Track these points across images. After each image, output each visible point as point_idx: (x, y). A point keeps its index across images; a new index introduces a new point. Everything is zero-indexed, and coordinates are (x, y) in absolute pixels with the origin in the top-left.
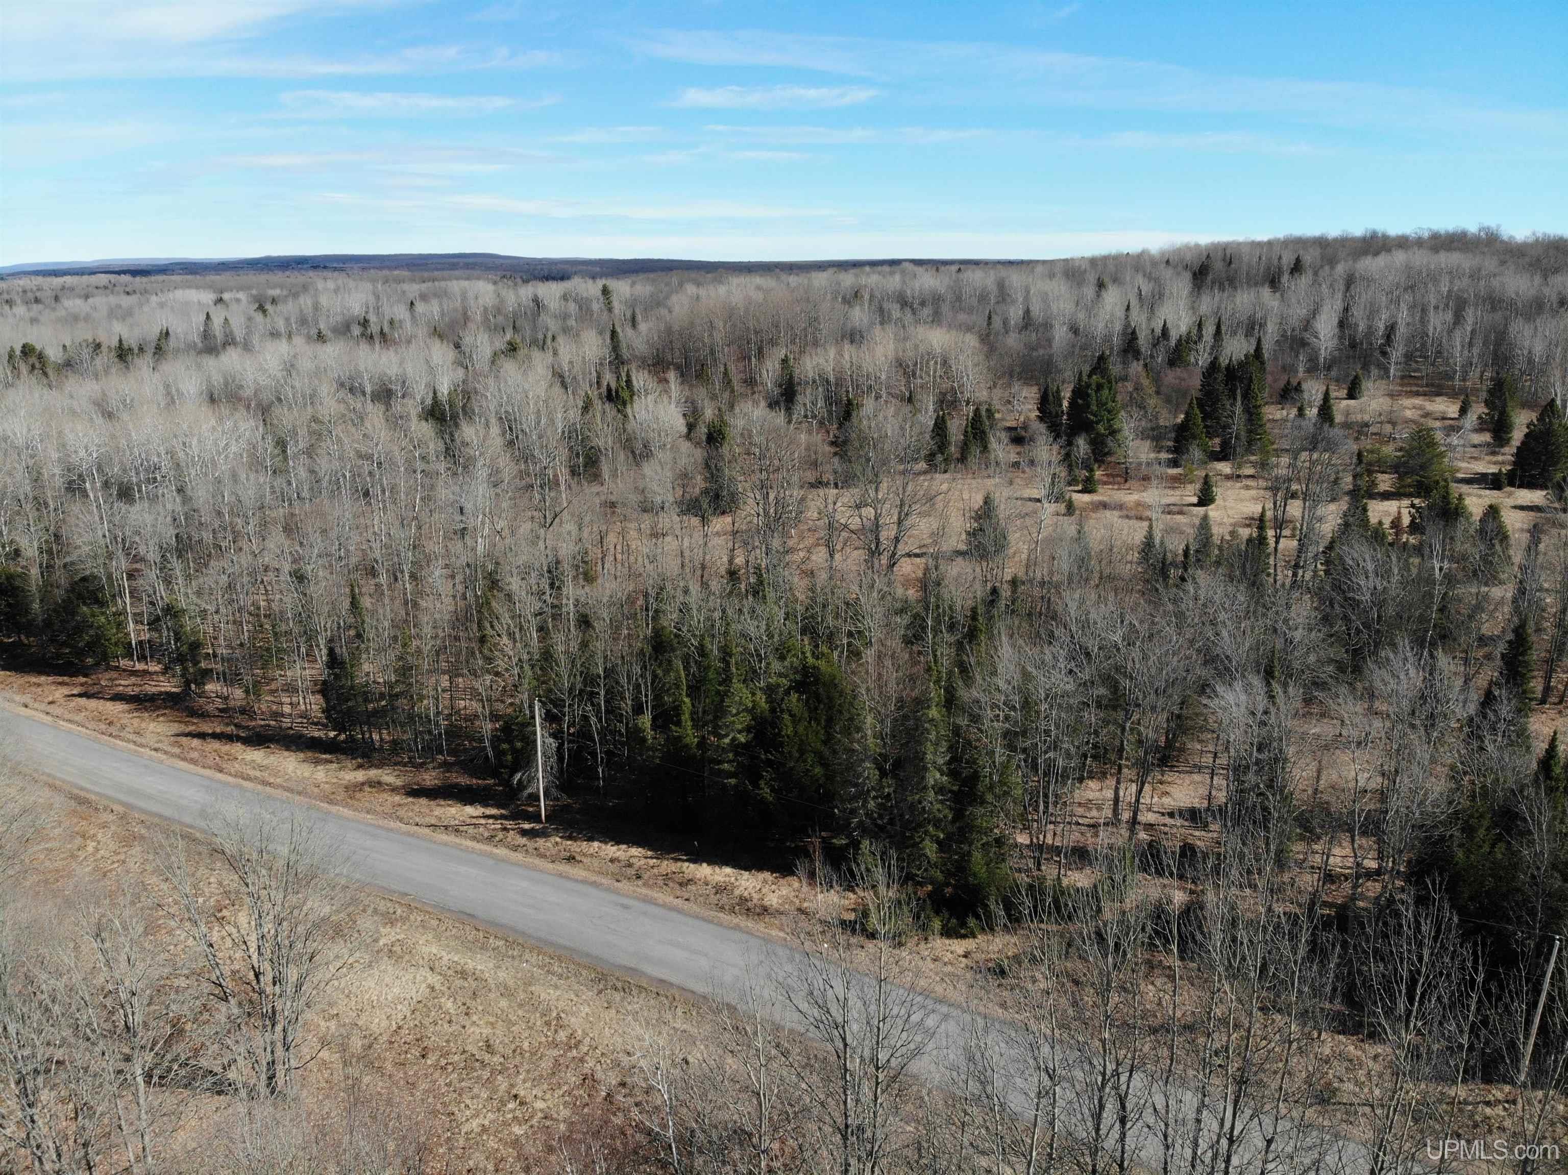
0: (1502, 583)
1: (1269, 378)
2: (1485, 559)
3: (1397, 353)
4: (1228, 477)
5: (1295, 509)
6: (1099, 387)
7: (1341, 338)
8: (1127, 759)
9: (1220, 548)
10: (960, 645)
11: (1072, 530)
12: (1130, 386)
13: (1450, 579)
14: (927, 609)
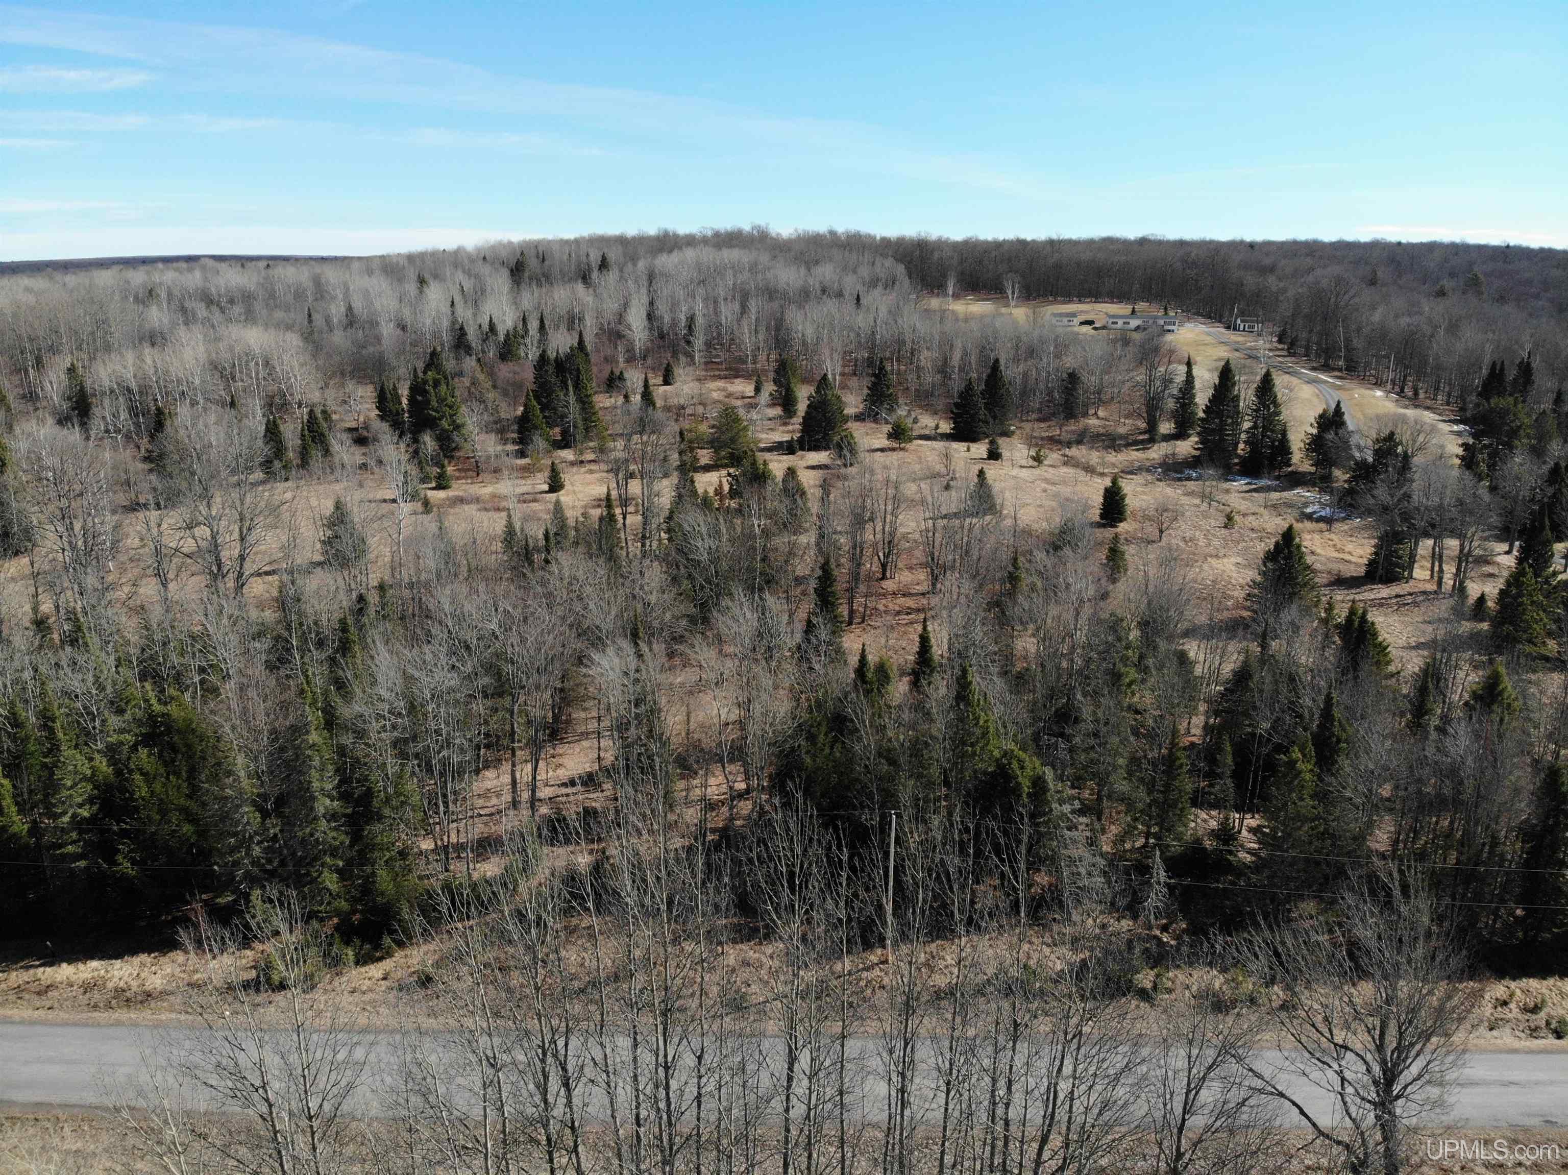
0: (806, 531)
1: (595, 369)
2: (791, 512)
3: (699, 342)
4: (573, 464)
5: (635, 487)
6: (436, 384)
7: (651, 329)
8: (519, 741)
9: (577, 530)
10: (332, 660)
11: (433, 527)
12: (467, 382)
13: (766, 533)
14: (288, 628)
